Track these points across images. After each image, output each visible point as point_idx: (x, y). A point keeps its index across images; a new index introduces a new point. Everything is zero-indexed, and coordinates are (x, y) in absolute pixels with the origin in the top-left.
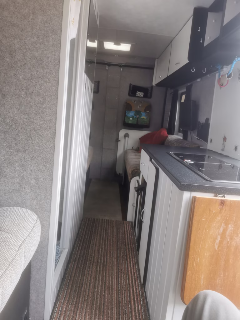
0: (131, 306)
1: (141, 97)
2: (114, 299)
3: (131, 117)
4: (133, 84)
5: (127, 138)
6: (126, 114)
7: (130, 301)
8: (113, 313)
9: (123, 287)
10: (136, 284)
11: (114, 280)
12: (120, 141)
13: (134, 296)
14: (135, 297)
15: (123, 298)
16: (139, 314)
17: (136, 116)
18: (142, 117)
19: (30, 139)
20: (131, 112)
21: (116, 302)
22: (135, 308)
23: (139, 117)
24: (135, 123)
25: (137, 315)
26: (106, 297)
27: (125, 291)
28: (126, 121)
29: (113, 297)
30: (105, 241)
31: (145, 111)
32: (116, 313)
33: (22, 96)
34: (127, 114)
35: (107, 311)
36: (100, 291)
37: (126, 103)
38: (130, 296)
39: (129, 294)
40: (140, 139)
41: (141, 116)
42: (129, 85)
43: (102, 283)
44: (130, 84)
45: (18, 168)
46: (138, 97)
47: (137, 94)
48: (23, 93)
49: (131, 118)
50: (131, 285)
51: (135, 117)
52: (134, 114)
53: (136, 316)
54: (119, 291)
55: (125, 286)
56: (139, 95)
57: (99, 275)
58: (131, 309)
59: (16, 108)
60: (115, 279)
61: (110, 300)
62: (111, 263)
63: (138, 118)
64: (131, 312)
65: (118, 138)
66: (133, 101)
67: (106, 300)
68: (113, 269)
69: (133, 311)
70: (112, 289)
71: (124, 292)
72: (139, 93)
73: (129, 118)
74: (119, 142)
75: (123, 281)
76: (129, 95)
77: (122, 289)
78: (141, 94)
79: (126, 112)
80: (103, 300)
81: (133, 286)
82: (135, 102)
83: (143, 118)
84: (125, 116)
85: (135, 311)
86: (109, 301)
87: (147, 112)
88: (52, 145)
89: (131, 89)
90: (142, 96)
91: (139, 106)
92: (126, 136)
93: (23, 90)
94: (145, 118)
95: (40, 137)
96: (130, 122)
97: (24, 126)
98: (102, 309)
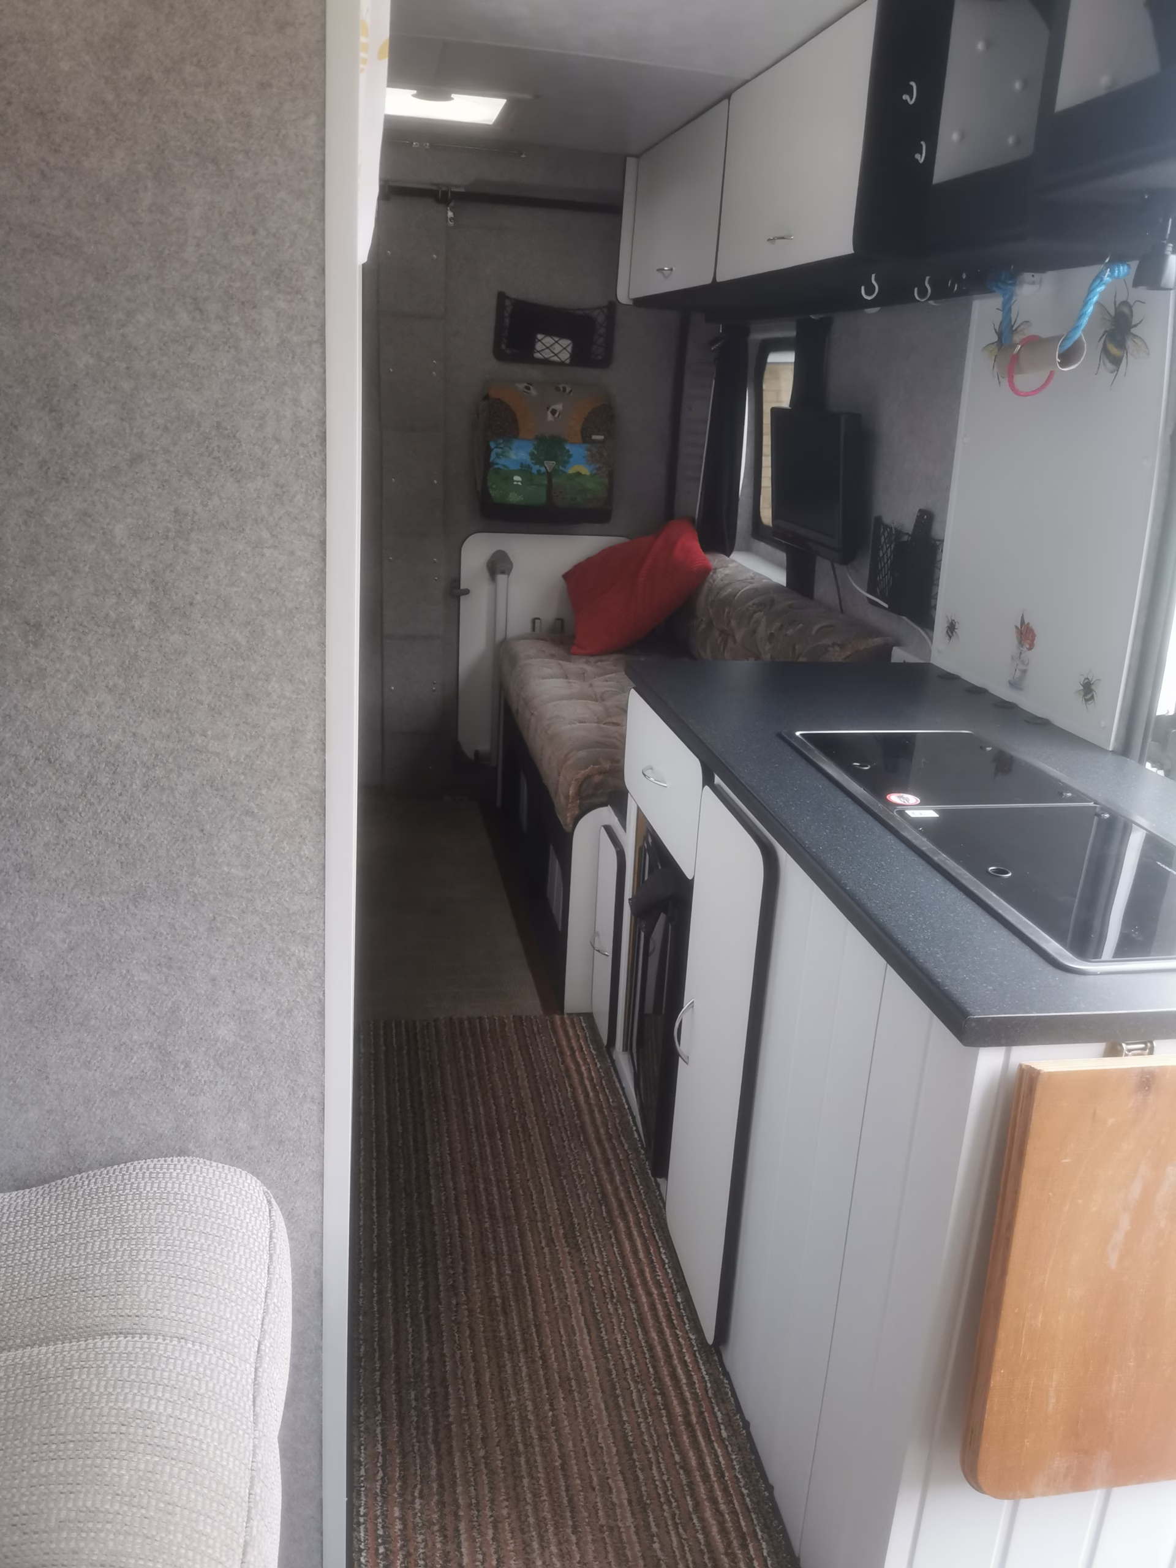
0: (684, 1457)
1: (562, 364)
2: (600, 1435)
3: (517, 473)
4: (513, 293)
5: (501, 578)
6: (493, 456)
7: (674, 1434)
8: (614, 1504)
9: (627, 1366)
10: (679, 1344)
11: (577, 1337)
12: (467, 592)
13: (683, 1402)
14: (692, 1409)
15: (639, 1424)
16: (725, 1490)
17: (542, 465)
18: (571, 470)
19: (198, 834)
20: (516, 443)
21: (614, 1450)
22: (702, 1465)
23: (555, 470)
24: (539, 497)
25: (719, 1494)
26: (567, 1430)
27: (640, 1386)
28: (493, 493)
29: (598, 1426)
30: (491, 1135)
31: (586, 438)
32: (630, 1502)
33: (137, 624)
34: (498, 455)
35: (586, 1498)
36: (530, 1407)
37: (486, 397)
38: (667, 1406)
39: (659, 1398)
40: (567, 576)
41: (565, 463)
42: (493, 303)
43: (531, 1361)
44: (502, 297)
46: (546, 362)
47: (539, 346)
48: (141, 608)
49: (517, 478)
50: (659, 1348)
51: (535, 468)
52: (532, 455)
53: (714, 1501)
54: (614, 1388)
55: (634, 1362)
56: (547, 354)
57: (506, 1324)
58: (688, 1473)
59: (110, 690)
60: (581, 1331)
61: (586, 1440)
62: (546, 1250)
63: (549, 475)
64: (691, 1484)
65: (456, 581)
66: (521, 386)
67: (570, 1444)
68: (560, 1282)
69: (698, 1479)
70: (581, 1382)
71: (639, 1391)
72: (549, 340)
73: (507, 477)
74: (464, 601)
75: (619, 1337)
76: (500, 355)
77: (626, 1379)
78: (557, 348)
79: (492, 445)
80: (555, 1448)
81: (669, 1357)
82: (533, 392)
83: (579, 474)
84: (488, 465)
85: (706, 1478)
86: (584, 1449)
87: (594, 442)
89: (507, 321)
90: (565, 356)
91: (554, 412)
92: (499, 565)
93: (135, 592)
94: (585, 471)
95: (247, 820)
96: (514, 498)
97: (159, 772)
98: (564, 1494)
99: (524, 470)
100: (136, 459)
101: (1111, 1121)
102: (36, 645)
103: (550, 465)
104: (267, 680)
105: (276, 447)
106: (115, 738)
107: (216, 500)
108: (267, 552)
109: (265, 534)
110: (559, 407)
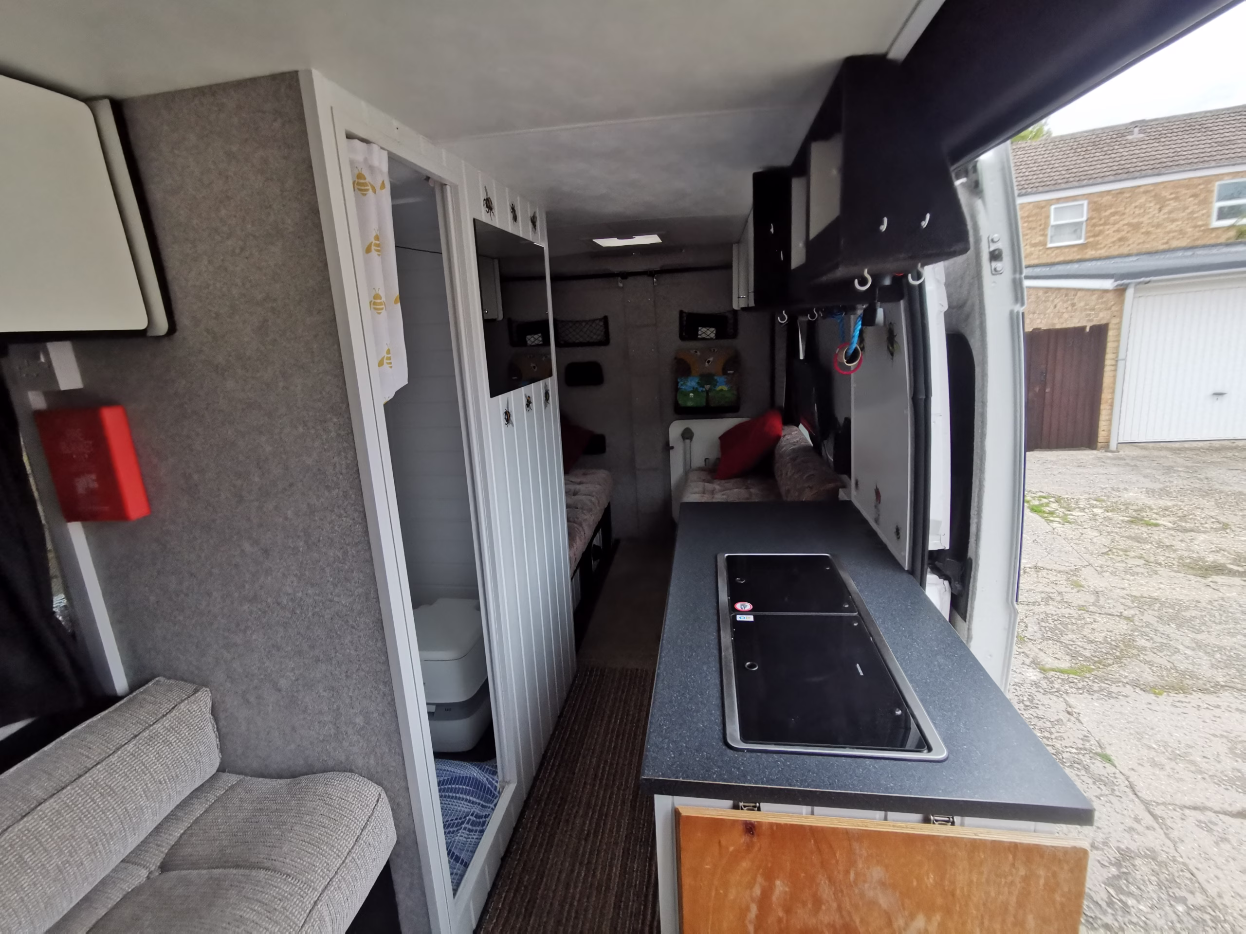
1: (712, 339)
3: (692, 392)
4: (686, 310)
5: (689, 441)
6: (679, 385)
11: (615, 862)
12: (672, 448)
17: (703, 387)
18: (719, 388)
19: (335, 636)
20: (690, 378)
23: (710, 389)
24: (703, 403)
27: (635, 898)
28: (680, 402)
30: (618, 736)
31: (724, 372)
33: (301, 549)
34: (682, 385)
36: (578, 896)
37: (676, 358)
39: (642, 907)
40: (721, 438)
41: (715, 385)
42: (678, 315)
43: (588, 870)
44: (681, 313)
45: (325, 694)
46: (704, 339)
47: (700, 333)
48: (301, 543)
49: (691, 394)
51: (700, 389)
52: (698, 383)
54: (622, 896)
56: (704, 336)
57: (584, 848)
59: (296, 575)
60: (618, 859)
62: (619, 807)
63: (707, 392)
65: (667, 443)
66: (693, 352)
68: (619, 826)
70: (608, 888)
72: (704, 330)
73: (686, 394)
74: (671, 452)
75: (635, 866)
76: (682, 338)
78: (709, 332)
79: (679, 380)
82: (698, 353)
83: (722, 390)
84: (676, 389)
87: (729, 374)
88: (379, 644)
89: (685, 323)
90: (713, 336)
91: (709, 362)
92: (687, 435)
93: (299, 537)
94: (725, 388)
95: (354, 630)
96: (690, 404)
97: (317, 610)
99: (694, 391)
100: (291, 485)
101: (731, 849)
102: (267, 558)
103: (708, 387)
104: (353, 572)
105: (341, 476)
106: (300, 595)
107: (322, 499)
108: (344, 519)
109: (342, 512)
110: (711, 359)
